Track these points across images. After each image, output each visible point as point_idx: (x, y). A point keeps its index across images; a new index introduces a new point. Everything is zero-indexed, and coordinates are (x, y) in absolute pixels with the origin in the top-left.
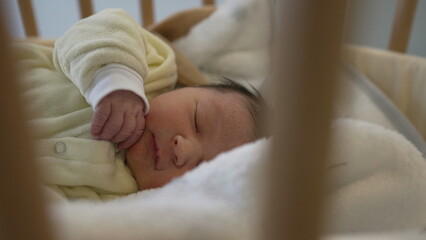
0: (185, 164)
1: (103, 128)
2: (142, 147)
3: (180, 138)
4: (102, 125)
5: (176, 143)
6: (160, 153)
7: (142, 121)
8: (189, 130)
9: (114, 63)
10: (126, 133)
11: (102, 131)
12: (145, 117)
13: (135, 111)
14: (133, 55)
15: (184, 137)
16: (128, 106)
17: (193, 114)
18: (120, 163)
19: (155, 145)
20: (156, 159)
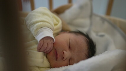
0: (66, 59)
1: (41, 48)
2: (52, 53)
3: (65, 51)
4: (40, 47)
5: (63, 53)
6: (58, 56)
7: (52, 45)
8: (67, 48)
9: (44, 27)
10: (48, 49)
11: (40, 49)
12: (53, 43)
13: (51, 43)
14: (50, 24)
15: (66, 51)
16: (49, 41)
17: (69, 44)
18: (45, 58)
19: (56, 53)
20: (57, 58)
